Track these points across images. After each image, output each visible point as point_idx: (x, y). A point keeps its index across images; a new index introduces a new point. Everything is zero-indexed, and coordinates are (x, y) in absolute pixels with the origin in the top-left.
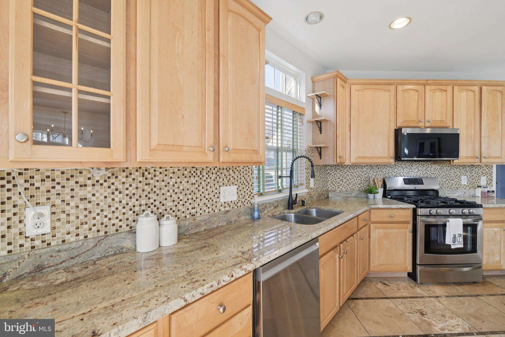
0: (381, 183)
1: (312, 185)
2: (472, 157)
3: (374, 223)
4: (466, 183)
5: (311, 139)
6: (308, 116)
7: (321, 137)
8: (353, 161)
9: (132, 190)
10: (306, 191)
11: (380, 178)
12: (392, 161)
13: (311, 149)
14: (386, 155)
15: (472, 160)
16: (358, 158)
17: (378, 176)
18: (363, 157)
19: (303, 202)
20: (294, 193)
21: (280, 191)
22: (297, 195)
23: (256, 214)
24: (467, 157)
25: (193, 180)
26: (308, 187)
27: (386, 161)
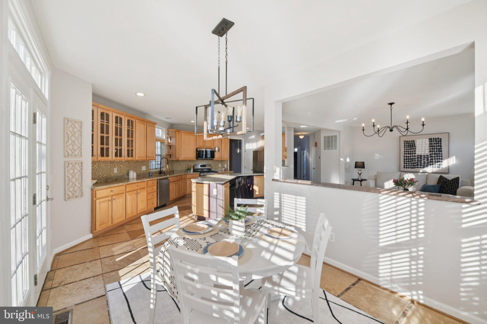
0: (192, 167)
1: (167, 167)
2: (219, 158)
3: (187, 178)
4: (220, 166)
5: (167, 151)
6: (166, 143)
7: (171, 151)
8: (182, 159)
9: (126, 166)
10: (165, 169)
11: (193, 165)
12: (195, 159)
13: (167, 155)
14: (193, 157)
15: (219, 159)
16: (184, 158)
17: (192, 164)
18: (186, 158)
19: (164, 173)
20: (161, 170)
21: (156, 169)
22: (162, 170)
23: (151, 174)
24: (218, 158)
25: (136, 164)
26: (166, 168)
27: (193, 159)
